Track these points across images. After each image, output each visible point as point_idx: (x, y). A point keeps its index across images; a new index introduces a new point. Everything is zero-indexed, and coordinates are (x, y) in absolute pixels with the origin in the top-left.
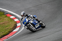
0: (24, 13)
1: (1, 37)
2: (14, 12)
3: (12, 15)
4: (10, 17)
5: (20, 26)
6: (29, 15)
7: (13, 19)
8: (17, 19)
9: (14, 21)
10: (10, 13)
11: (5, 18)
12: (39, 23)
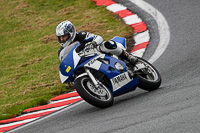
4: (109, 8)
5: (147, 45)
6: (91, 35)
7: (118, 17)
8: (135, 16)
9: (123, 22)
11: (88, 13)
12: (132, 69)
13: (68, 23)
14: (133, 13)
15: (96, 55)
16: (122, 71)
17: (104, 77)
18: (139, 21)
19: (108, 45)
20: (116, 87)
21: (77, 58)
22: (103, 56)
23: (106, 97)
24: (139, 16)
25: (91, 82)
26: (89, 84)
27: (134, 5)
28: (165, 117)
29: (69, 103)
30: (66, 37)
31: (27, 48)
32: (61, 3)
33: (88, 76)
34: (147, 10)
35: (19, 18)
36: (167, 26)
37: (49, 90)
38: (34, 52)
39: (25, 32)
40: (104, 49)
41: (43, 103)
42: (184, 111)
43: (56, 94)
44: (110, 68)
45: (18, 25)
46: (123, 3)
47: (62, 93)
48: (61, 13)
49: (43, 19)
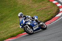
14: (59, 3)
15: (29, 21)
16: (36, 25)
18: (61, 5)
20: (34, 29)
21: (24, 22)
22: (31, 21)
24: (61, 4)
26: (27, 28)
27: (59, 1)
30: (21, 17)
31: (32, 13)
38: (34, 13)
44: (33, 24)
45: (30, 7)
46: (56, 1)
48: (41, 3)
49: (36, 5)
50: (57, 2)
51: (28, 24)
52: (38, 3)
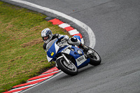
0: (49, 33)
1: (40, 73)
2: (69, 15)
3: (64, 21)
4: (60, 26)
7: (65, 31)
9: (69, 34)
10: (59, 17)
12: (86, 54)
13: (48, 29)
14: (74, 28)
16: (81, 55)
17: (72, 58)
18: (78, 33)
19: (73, 40)
21: (57, 48)
22: (71, 46)
23: (74, 69)
25: (66, 61)
28: (94, 88)
29: (38, 82)
31: (14, 51)
32: (32, 24)
33: (63, 58)
34: (82, 27)
35: (9, 33)
36: (94, 35)
37: (27, 75)
38: (17, 53)
39: (12, 41)
40: (71, 42)
41: (24, 82)
42: (105, 85)
43: (31, 77)
44: (75, 53)
45: (8, 37)
46: (68, 23)
47: (34, 76)
48: (32, 29)
49: (22, 33)
50: (69, 26)
51: (65, 52)
52: (26, 29)
